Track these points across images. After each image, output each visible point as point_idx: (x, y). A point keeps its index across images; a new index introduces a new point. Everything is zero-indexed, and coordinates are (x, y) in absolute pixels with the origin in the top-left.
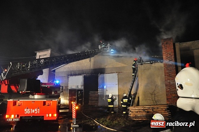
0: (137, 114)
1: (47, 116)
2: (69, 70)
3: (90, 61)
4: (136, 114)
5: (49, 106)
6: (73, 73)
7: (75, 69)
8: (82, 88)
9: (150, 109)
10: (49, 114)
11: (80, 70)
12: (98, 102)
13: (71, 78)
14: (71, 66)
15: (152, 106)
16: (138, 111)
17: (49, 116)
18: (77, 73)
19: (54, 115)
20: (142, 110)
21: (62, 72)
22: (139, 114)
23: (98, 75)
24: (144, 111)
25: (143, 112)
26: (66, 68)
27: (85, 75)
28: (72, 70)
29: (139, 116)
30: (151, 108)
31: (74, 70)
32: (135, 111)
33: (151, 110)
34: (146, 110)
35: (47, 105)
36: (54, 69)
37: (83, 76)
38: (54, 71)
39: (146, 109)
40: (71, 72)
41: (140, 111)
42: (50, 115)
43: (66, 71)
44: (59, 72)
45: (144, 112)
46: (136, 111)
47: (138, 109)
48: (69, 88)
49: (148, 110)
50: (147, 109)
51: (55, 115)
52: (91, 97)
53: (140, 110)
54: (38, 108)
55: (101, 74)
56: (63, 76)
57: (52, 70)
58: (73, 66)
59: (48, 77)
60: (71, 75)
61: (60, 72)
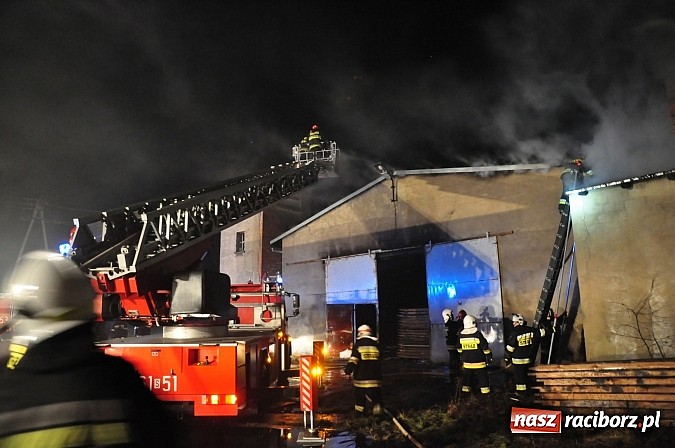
0: (570, 397)
1: (204, 400)
2: (326, 238)
3: (393, 201)
4: (565, 396)
5: (208, 366)
6: (337, 248)
7: (346, 234)
8: (373, 297)
9: (628, 378)
10: (209, 396)
11: (362, 236)
12: (429, 349)
13: (333, 265)
14: (332, 223)
15: (634, 366)
16: (574, 382)
17: (209, 403)
18: (353, 247)
19: (227, 397)
20: (592, 379)
21: (303, 247)
22: (577, 396)
23: (423, 248)
24: (598, 386)
25: (595, 390)
26: (316, 231)
27: (380, 251)
28: (335, 237)
29: (577, 404)
30: (630, 374)
31: (341, 236)
32: (560, 382)
33: (634, 382)
34: (606, 382)
35: (204, 364)
36: (276, 240)
37: (373, 256)
38: (279, 244)
39: (608, 378)
40: (332, 243)
41: (580, 383)
42: (215, 399)
43: (316, 243)
44: (293, 247)
45: (601, 390)
46: (566, 383)
47: (573, 374)
48: (329, 300)
49: (617, 382)
50: (613, 375)
51: (232, 399)
52: (406, 328)
53: (579, 379)
54: (173, 374)
55: (434, 243)
56: (309, 259)
57: (271, 242)
58: (338, 223)
59: (260, 266)
60: (334, 255)
61: (298, 247)
